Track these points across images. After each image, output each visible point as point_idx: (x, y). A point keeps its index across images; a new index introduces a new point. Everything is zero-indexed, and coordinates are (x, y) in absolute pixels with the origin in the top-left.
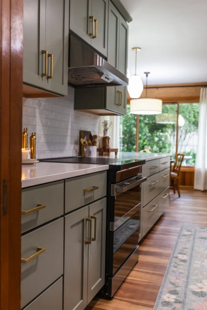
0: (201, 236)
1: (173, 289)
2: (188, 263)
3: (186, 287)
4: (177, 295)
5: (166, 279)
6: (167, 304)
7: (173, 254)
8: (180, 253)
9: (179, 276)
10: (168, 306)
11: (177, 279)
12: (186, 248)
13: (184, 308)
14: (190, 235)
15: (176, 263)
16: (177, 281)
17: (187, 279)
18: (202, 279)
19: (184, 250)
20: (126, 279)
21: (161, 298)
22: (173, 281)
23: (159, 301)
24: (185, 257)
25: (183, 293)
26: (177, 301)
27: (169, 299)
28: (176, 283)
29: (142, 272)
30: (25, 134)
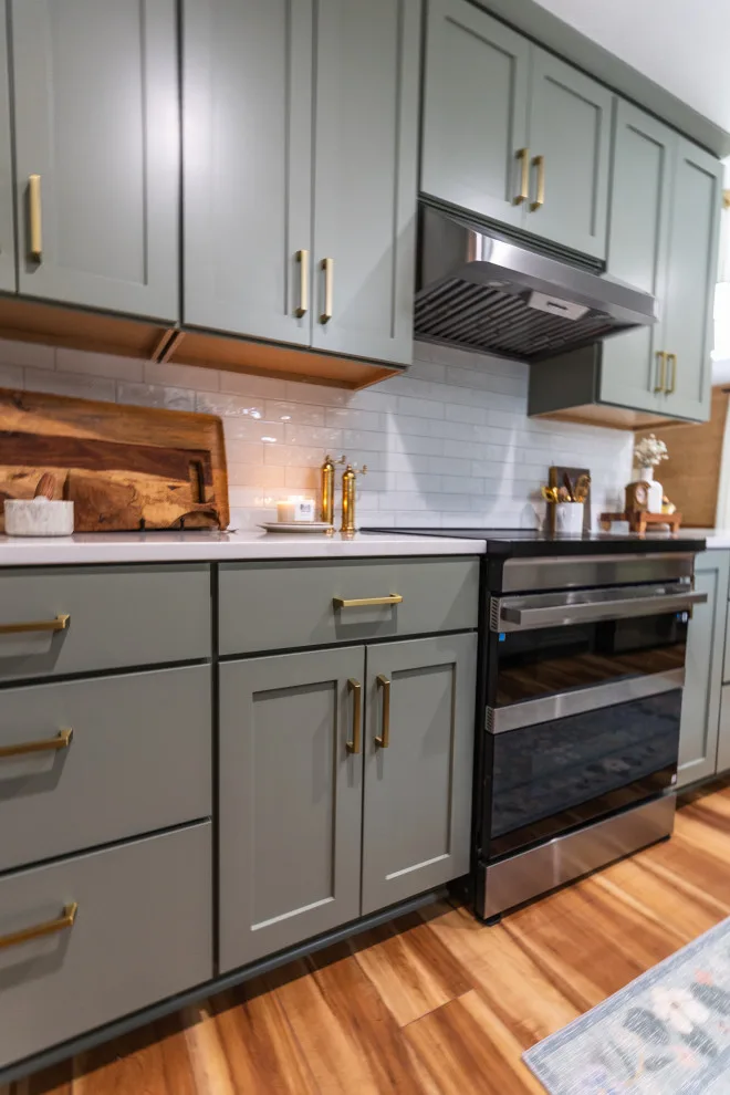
1: (718, 983)
4: (717, 1016)
6: (650, 1026)
10: (645, 1036)
13: (705, 1082)
20: (584, 876)
21: (645, 995)
23: (628, 999)
26: (696, 1039)
27: (674, 1013)
29: (657, 876)
30: (329, 467)
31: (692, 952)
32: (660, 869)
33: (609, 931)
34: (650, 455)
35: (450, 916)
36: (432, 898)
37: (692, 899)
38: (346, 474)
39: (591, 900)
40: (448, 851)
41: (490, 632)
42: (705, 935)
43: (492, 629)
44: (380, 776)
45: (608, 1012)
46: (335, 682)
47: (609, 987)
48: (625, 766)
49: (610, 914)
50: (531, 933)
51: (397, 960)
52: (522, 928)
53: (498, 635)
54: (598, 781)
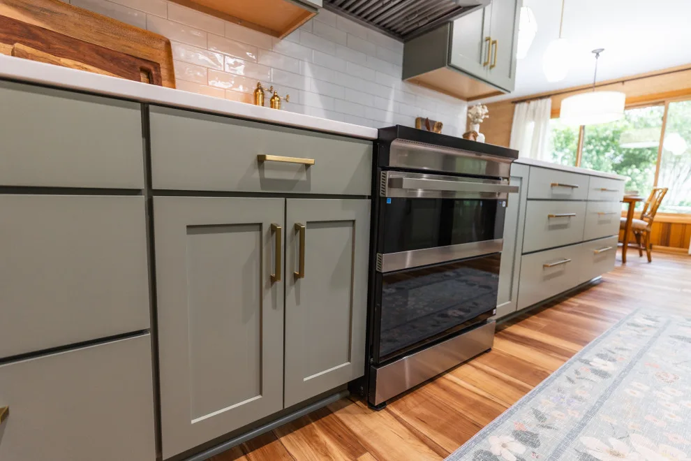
0: (678, 334)
1: (529, 429)
2: (609, 381)
3: (572, 435)
4: (531, 449)
5: (530, 399)
7: (583, 353)
8: (601, 356)
9: (569, 403)
11: (558, 408)
12: (622, 349)
14: (648, 326)
15: (577, 372)
16: (556, 413)
17: (586, 417)
18: (634, 432)
19: (615, 351)
20: (440, 375)
22: (543, 410)
23: (474, 445)
24: (609, 367)
25: (554, 447)
27: (504, 450)
28: (549, 418)
29: (486, 372)
30: (260, 91)
31: (511, 413)
32: (486, 368)
33: (459, 407)
34: (477, 116)
35: (351, 407)
36: (338, 396)
37: (508, 383)
38: (273, 98)
39: (445, 389)
40: (349, 360)
41: (380, 197)
42: (518, 402)
43: (381, 195)
44: (298, 303)
45: (461, 456)
46: (261, 225)
47: (461, 440)
48: (462, 313)
49: (459, 397)
50: (407, 413)
51: (312, 439)
52: (401, 410)
53: (386, 198)
54: (446, 322)
